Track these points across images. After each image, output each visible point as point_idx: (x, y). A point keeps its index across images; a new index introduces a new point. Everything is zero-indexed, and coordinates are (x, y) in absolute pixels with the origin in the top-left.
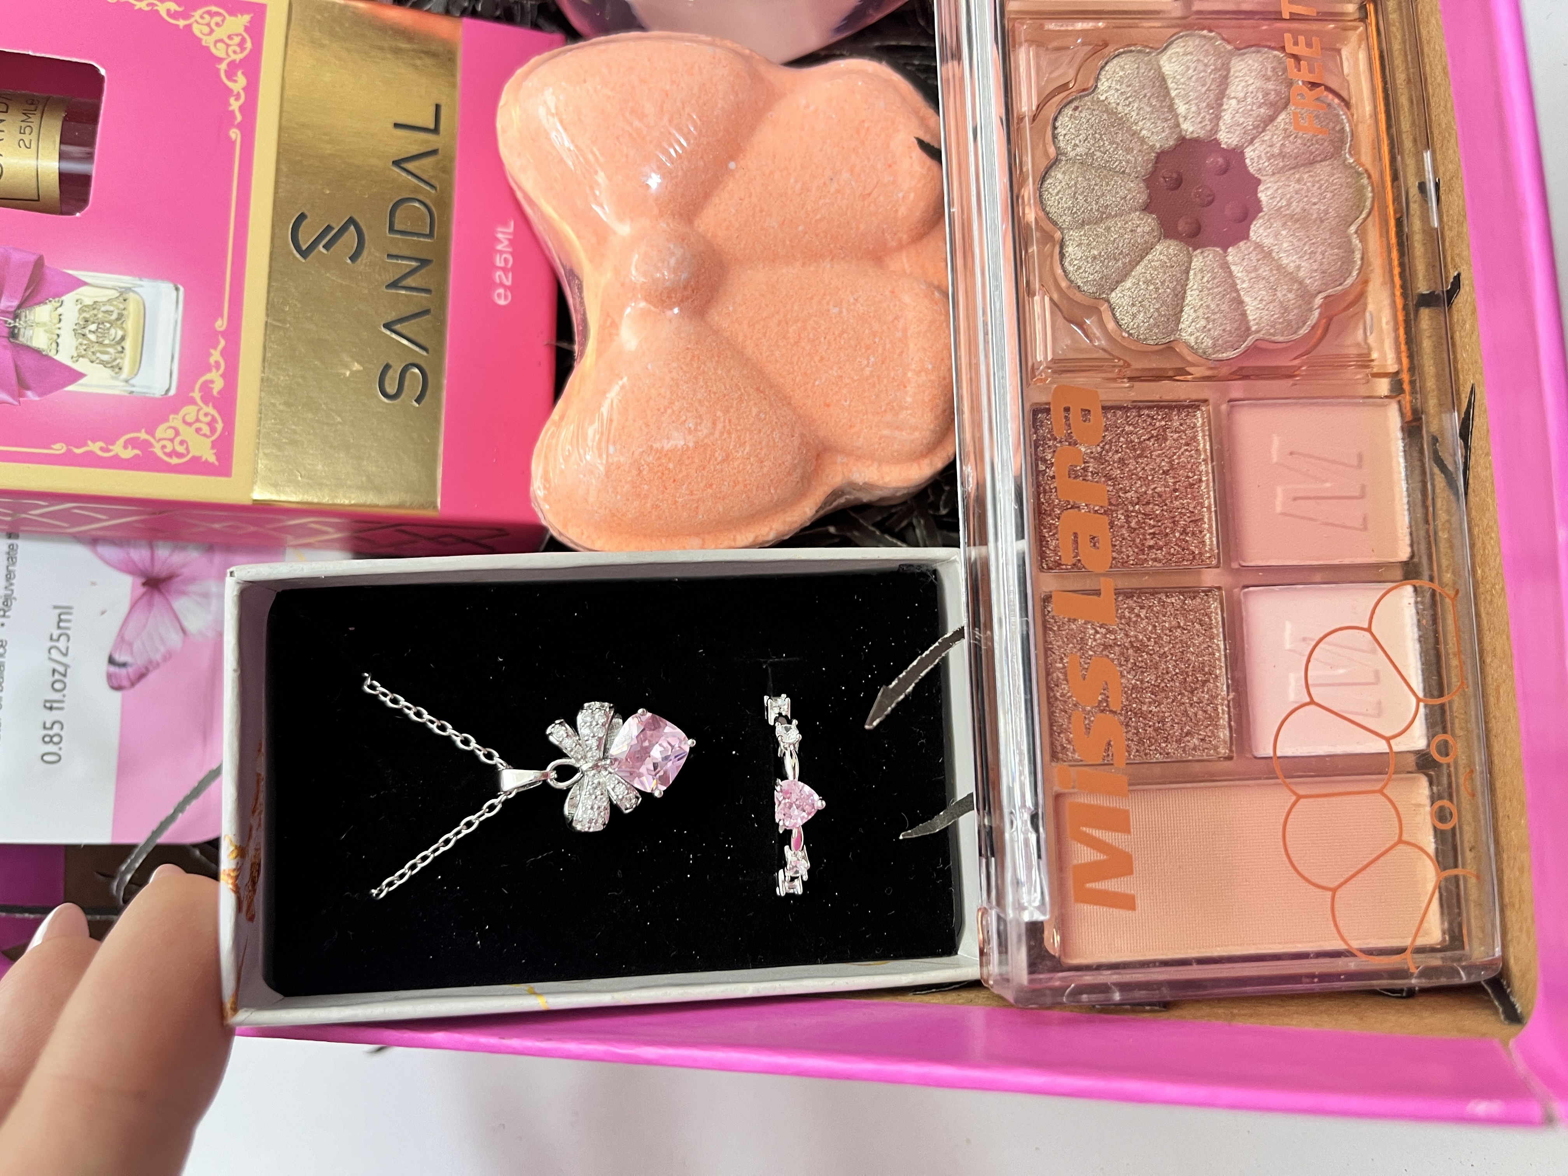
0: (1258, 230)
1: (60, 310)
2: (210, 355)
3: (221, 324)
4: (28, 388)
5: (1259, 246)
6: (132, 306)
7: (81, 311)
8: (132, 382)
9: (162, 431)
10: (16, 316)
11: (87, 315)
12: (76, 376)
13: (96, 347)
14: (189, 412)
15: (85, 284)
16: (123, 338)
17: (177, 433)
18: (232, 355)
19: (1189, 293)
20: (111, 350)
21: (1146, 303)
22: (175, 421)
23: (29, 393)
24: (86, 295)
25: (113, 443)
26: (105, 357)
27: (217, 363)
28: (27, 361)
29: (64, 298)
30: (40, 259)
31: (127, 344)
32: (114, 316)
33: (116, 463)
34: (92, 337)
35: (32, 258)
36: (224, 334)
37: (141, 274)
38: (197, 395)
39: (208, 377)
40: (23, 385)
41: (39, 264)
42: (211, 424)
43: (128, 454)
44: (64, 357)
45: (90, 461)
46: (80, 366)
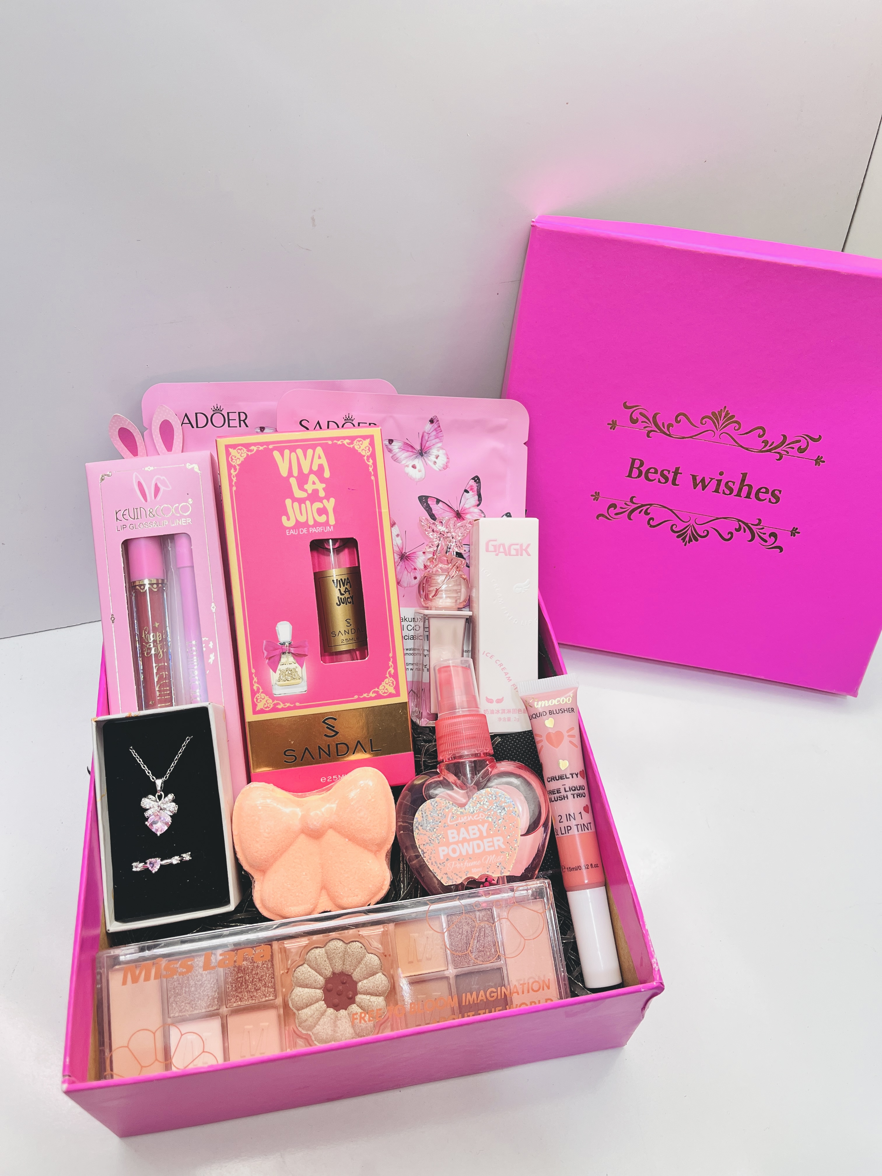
0: (331, 1011)
1: (293, 663)
2: (288, 703)
3: (298, 704)
4: (269, 660)
5: (325, 1011)
6: (298, 681)
7: (294, 669)
8: (276, 685)
9: (263, 695)
10: (289, 653)
11: (293, 670)
12: (275, 672)
13: (284, 674)
14: (270, 701)
15: (302, 668)
16: (288, 680)
17: (263, 699)
18: (289, 709)
19: (309, 989)
20: (284, 678)
21: (303, 975)
22: (267, 698)
23: (268, 660)
24: (299, 668)
25: (257, 683)
26: (282, 677)
27: (286, 705)
28: (276, 658)
29: (297, 664)
30: (307, 655)
31: (287, 682)
32: (294, 677)
33: (252, 685)
34: (287, 673)
35: (307, 654)
36: (295, 706)
37: (308, 681)
38: (275, 702)
39: (281, 704)
40: (270, 659)
41: (305, 655)
42: (267, 707)
43: (255, 688)
44: (280, 667)
45: (251, 679)
46: (278, 672)
